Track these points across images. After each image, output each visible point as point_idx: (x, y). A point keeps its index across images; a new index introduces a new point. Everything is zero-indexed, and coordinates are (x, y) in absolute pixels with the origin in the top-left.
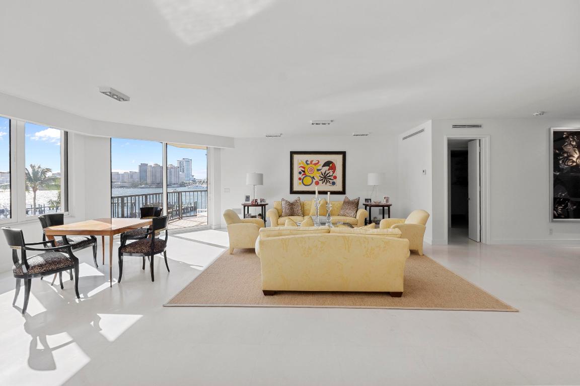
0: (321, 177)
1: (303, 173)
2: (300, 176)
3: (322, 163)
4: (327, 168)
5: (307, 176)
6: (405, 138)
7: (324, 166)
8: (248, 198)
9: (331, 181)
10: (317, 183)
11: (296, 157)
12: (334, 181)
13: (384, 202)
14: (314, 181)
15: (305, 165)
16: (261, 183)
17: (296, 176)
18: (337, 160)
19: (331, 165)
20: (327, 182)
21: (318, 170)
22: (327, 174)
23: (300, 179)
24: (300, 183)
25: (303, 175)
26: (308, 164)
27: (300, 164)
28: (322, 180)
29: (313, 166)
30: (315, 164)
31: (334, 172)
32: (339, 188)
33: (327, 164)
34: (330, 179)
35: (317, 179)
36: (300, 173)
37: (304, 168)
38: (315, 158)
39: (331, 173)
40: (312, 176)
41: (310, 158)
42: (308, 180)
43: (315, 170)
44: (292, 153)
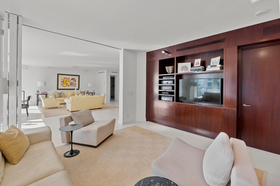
0: (70, 84)
1: (63, 82)
2: (62, 83)
3: (71, 79)
4: (73, 81)
6: (99, 73)
8: (38, 92)
9: (74, 85)
10: (69, 86)
11: (60, 76)
13: (93, 92)
14: (67, 85)
15: (64, 79)
16: (46, 85)
18: (77, 78)
19: (74, 80)
20: (72, 85)
21: (69, 81)
23: (61, 84)
24: (61, 86)
25: (63, 83)
26: (65, 79)
27: (61, 78)
29: (67, 80)
30: (68, 79)
31: (75, 82)
32: (77, 87)
33: (73, 79)
35: (68, 84)
36: (62, 82)
37: (63, 80)
38: (68, 77)
39: (74, 83)
40: (67, 83)
41: (66, 76)
42: (65, 85)
43: (68, 81)
44: (58, 74)
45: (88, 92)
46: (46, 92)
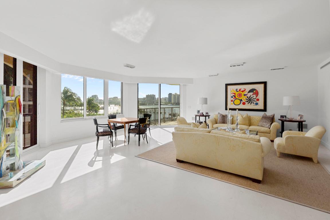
0: (247, 100)
1: (234, 97)
2: (232, 99)
3: (248, 90)
4: (252, 93)
5: (236, 99)
6: (322, 68)
7: (249, 92)
8: (199, 111)
9: (255, 102)
10: (244, 104)
11: (229, 87)
12: (257, 102)
13: (298, 119)
14: (242, 102)
15: (235, 92)
16: (206, 103)
17: (229, 99)
18: (260, 88)
19: (255, 91)
20: (251, 103)
21: (245, 95)
22: (252, 98)
23: (232, 101)
24: (232, 104)
25: (234, 98)
26: (237, 91)
27: (232, 91)
28: (248, 101)
29: (241, 92)
30: (243, 91)
31: (257, 96)
32: (261, 106)
33: (251, 91)
34: (254, 101)
35: (244, 101)
36: (232, 97)
37: (235, 94)
38: (242, 87)
39: (255, 97)
40: (240, 99)
41: (238, 87)
42: (237, 102)
43: (243, 95)
44: (227, 85)
45: (285, 117)
46: (207, 113)
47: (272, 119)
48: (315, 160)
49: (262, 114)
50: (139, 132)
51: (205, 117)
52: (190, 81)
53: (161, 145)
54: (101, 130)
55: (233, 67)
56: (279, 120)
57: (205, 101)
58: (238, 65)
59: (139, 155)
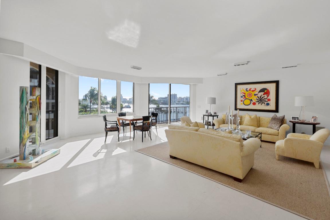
0: (258, 100)
1: (243, 97)
2: (242, 99)
3: (258, 90)
4: (263, 93)
5: (246, 99)
7: (259, 92)
8: (207, 111)
9: (266, 103)
10: (254, 104)
11: (239, 86)
12: (268, 102)
14: (252, 102)
15: (246, 92)
17: (239, 99)
18: (272, 88)
19: (266, 91)
20: (262, 103)
21: (255, 95)
22: (263, 98)
23: (242, 101)
24: (242, 104)
25: (244, 98)
27: (242, 91)
28: (258, 102)
30: (253, 91)
31: (268, 96)
32: (273, 107)
33: (262, 90)
34: (265, 101)
35: (254, 101)
36: (242, 97)
37: (245, 94)
38: (253, 87)
39: (266, 97)
40: (250, 99)
41: (249, 87)
42: (247, 102)
43: (253, 95)
44: (236, 85)
45: (297, 119)
46: (215, 113)
47: (282, 121)
48: (317, 165)
49: (272, 115)
50: (143, 129)
51: (212, 117)
52: (200, 80)
53: (163, 142)
54: (109, 126)
55: (237, 66)
56: (290, 121)
57: (213, 101)
58: (242, 65)
59: (139, 150)
